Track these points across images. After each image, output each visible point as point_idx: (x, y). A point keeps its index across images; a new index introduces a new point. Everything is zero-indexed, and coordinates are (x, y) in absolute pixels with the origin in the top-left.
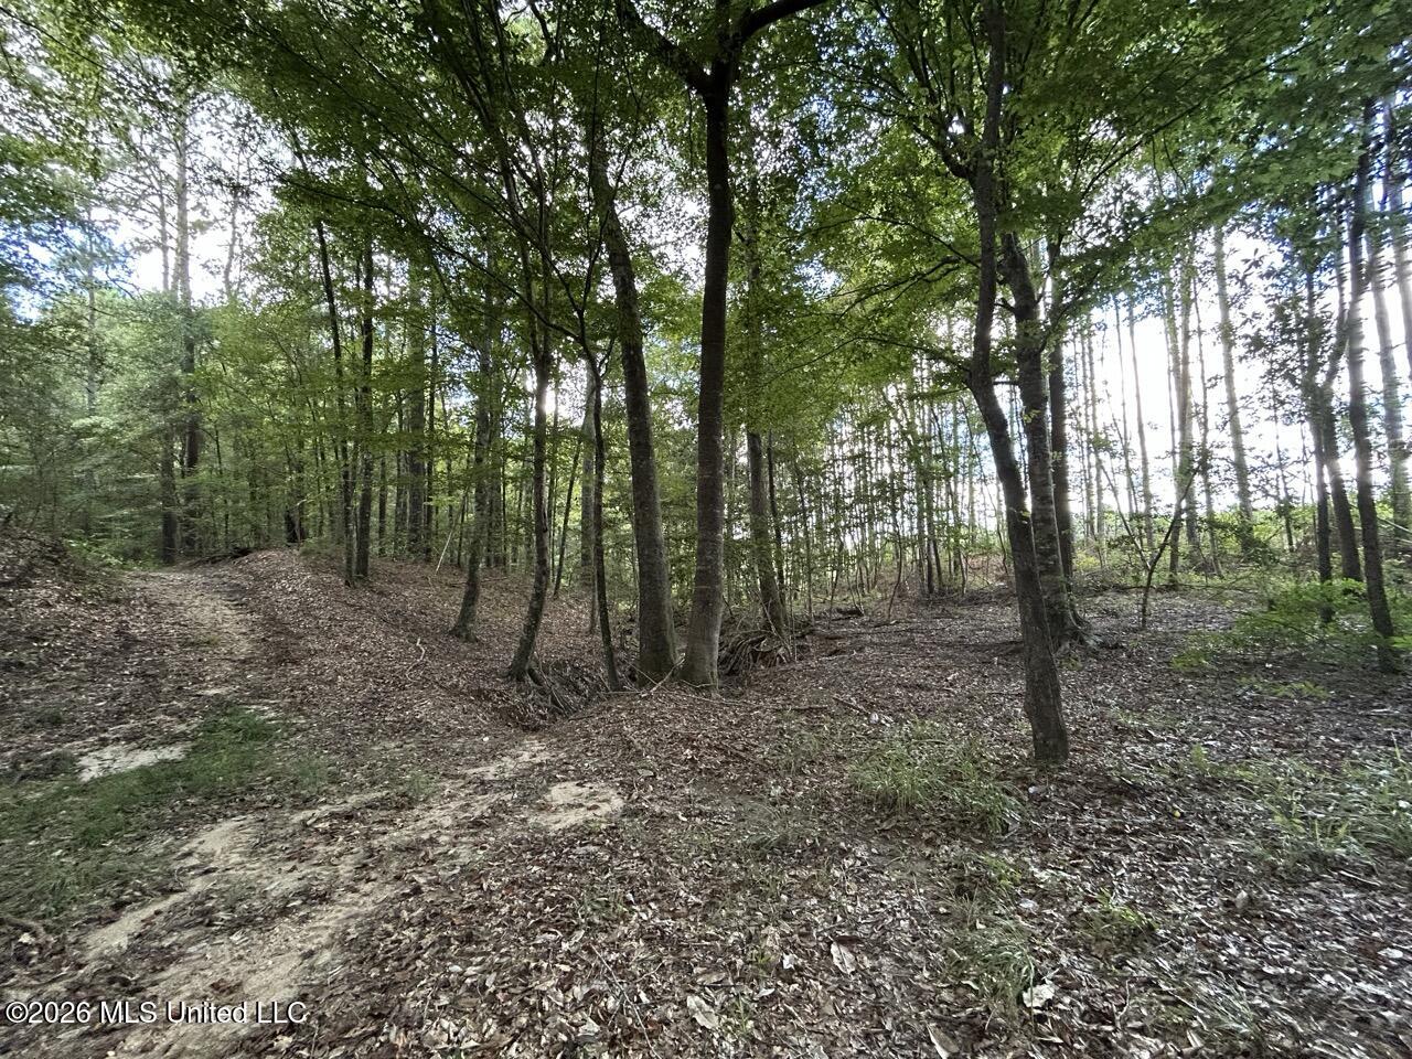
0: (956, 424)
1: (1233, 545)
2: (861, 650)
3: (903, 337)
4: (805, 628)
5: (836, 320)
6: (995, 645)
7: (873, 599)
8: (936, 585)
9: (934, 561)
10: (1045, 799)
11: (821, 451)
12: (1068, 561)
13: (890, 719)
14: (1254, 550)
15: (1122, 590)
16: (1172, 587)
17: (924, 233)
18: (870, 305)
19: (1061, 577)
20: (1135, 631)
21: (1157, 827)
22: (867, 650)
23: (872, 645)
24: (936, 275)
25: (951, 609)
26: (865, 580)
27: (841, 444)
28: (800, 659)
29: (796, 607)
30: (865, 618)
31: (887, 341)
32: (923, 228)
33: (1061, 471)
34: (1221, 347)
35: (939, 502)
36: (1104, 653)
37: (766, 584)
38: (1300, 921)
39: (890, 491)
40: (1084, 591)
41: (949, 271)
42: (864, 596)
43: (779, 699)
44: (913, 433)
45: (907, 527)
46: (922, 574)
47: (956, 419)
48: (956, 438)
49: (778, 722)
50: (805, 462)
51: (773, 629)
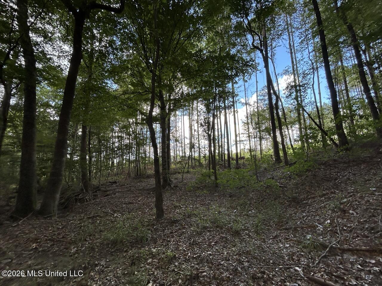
0: (147, 132)
1: (197, 164)
2: (115, 194)
3: (134, 107)
4: (97, 189)
5: (115, 97)
6: (151, 189)
7: (121, 179)
8: (139, 173)
9: (139, 167)
10: (157, 229)
11: (109, 134)
12: (169, 166)
13: (120, 215)
14: (201, 165)
15: (179, 173)
16: (188, 172)
17: (141, 83)
18: (126, 96)
19: (167, 171)
20: (181, 182)
21: (180, 229)
22: (117, 194)
23: (119, 192)
24: (144, 94)
25: (142, 180)
26: (119, 173)
27: (115, 133)
28: (94, 199)
29: (95, 182)
30: (118, 184)
31: (130, 107)
32: (141, 81)
33: (169, 145)
34: (197, 124)
35: (141, 151)
36: (174, 188)
37: (84, 175)
38: (201, 242)
39: (129, 147)
40: (172, 174)
41: (147, 94)
42: (118, 177)
43: (82, 215)
44: (136, 132)
45: (132, 158)
46: (135, 170)
47: (147, 130)
48: (147, 135)
49: (79, 224)
50: (103, 137)
51: (84, 190)
